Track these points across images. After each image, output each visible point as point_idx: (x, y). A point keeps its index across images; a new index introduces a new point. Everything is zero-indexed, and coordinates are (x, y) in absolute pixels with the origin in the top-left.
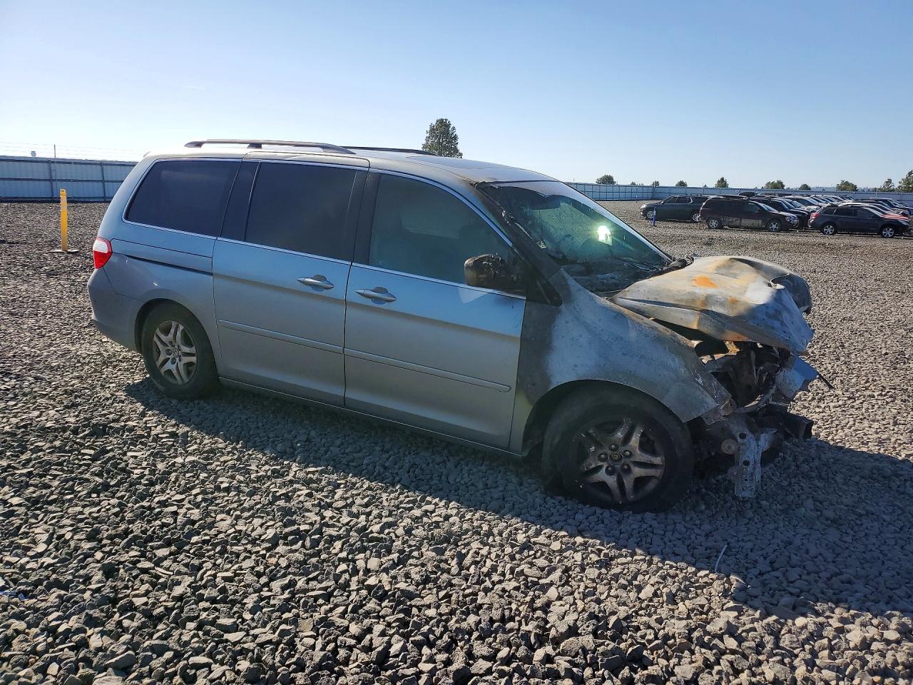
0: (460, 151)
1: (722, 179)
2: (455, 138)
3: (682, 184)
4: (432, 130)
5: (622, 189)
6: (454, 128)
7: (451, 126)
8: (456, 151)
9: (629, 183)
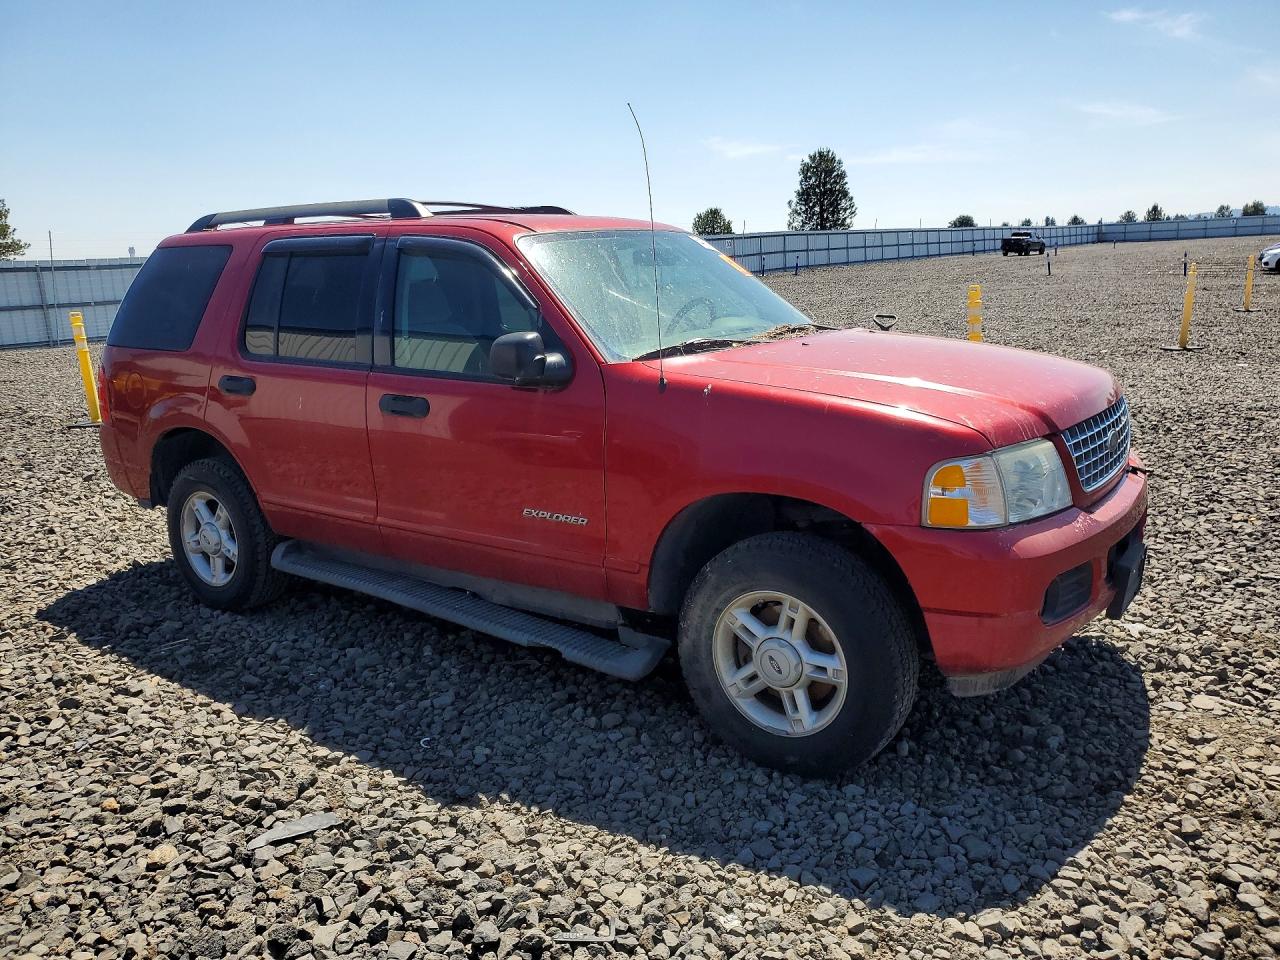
0: (850, 195)
1: (1155, 208)
2: (842, 176)
3: (1075, 221)
4: (806, 171)
5: (988, 235)
6: (840, 162)
7: (837, 159)
8: (845, 194)
9: (999, 224)
